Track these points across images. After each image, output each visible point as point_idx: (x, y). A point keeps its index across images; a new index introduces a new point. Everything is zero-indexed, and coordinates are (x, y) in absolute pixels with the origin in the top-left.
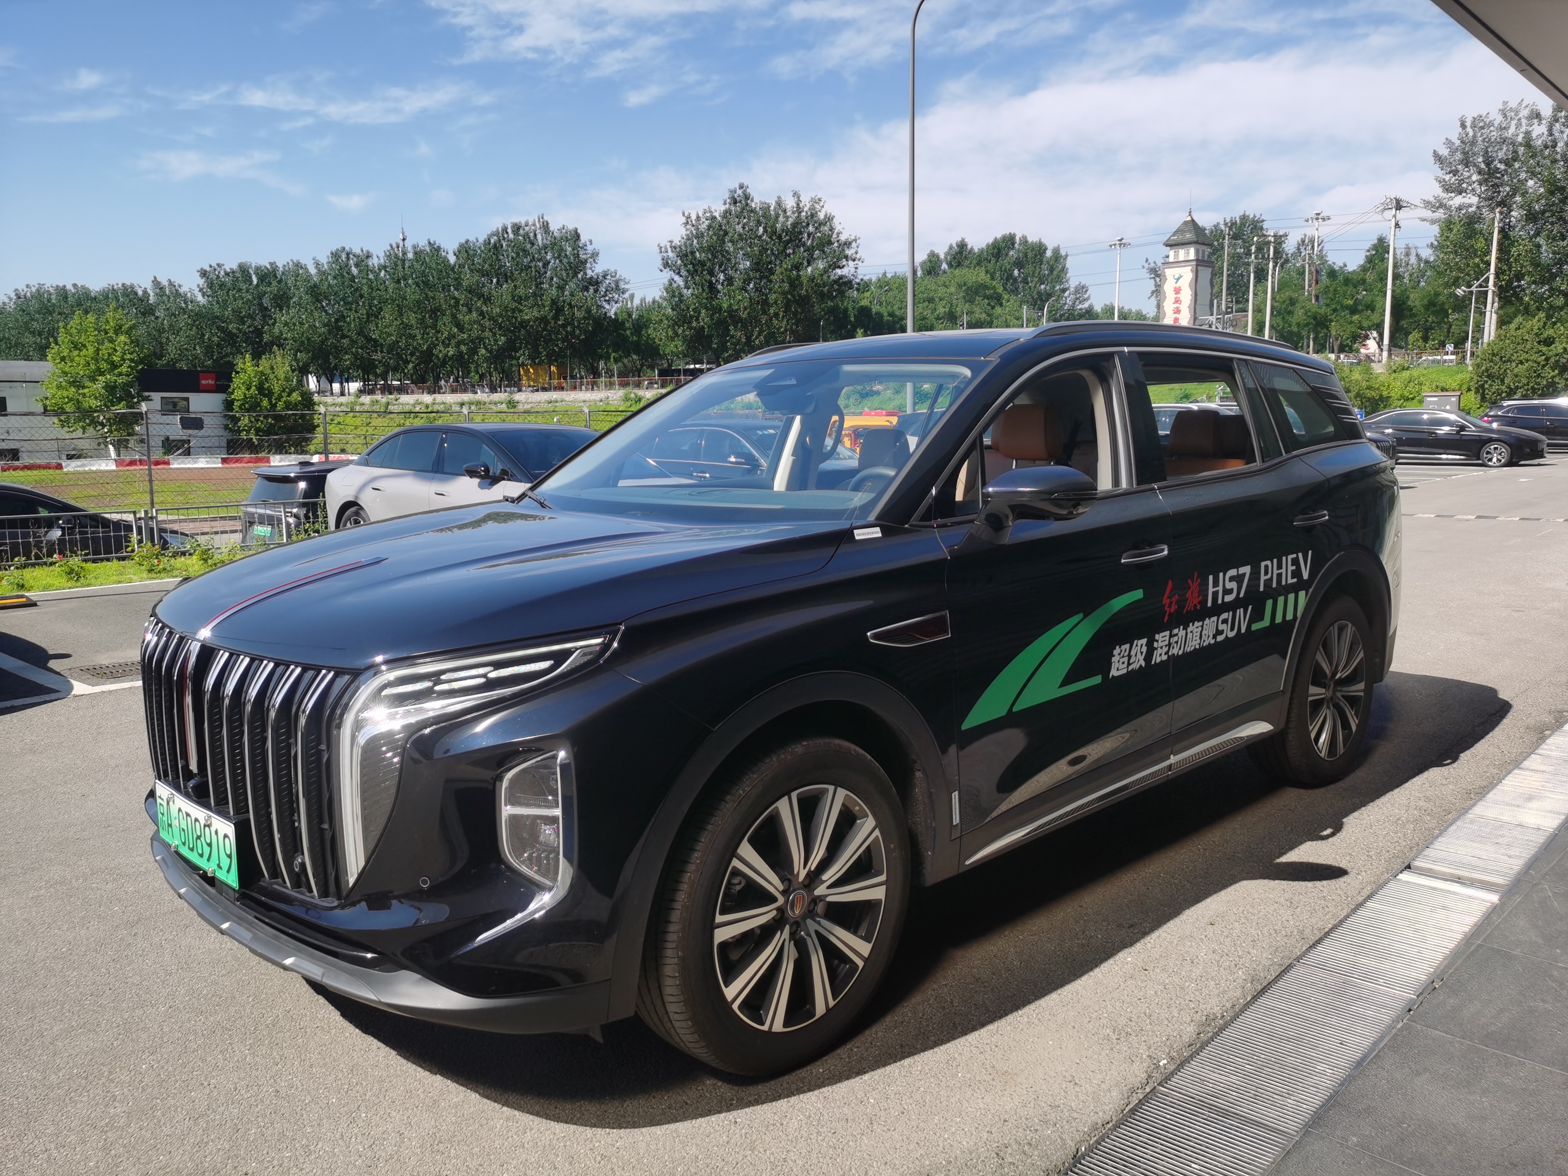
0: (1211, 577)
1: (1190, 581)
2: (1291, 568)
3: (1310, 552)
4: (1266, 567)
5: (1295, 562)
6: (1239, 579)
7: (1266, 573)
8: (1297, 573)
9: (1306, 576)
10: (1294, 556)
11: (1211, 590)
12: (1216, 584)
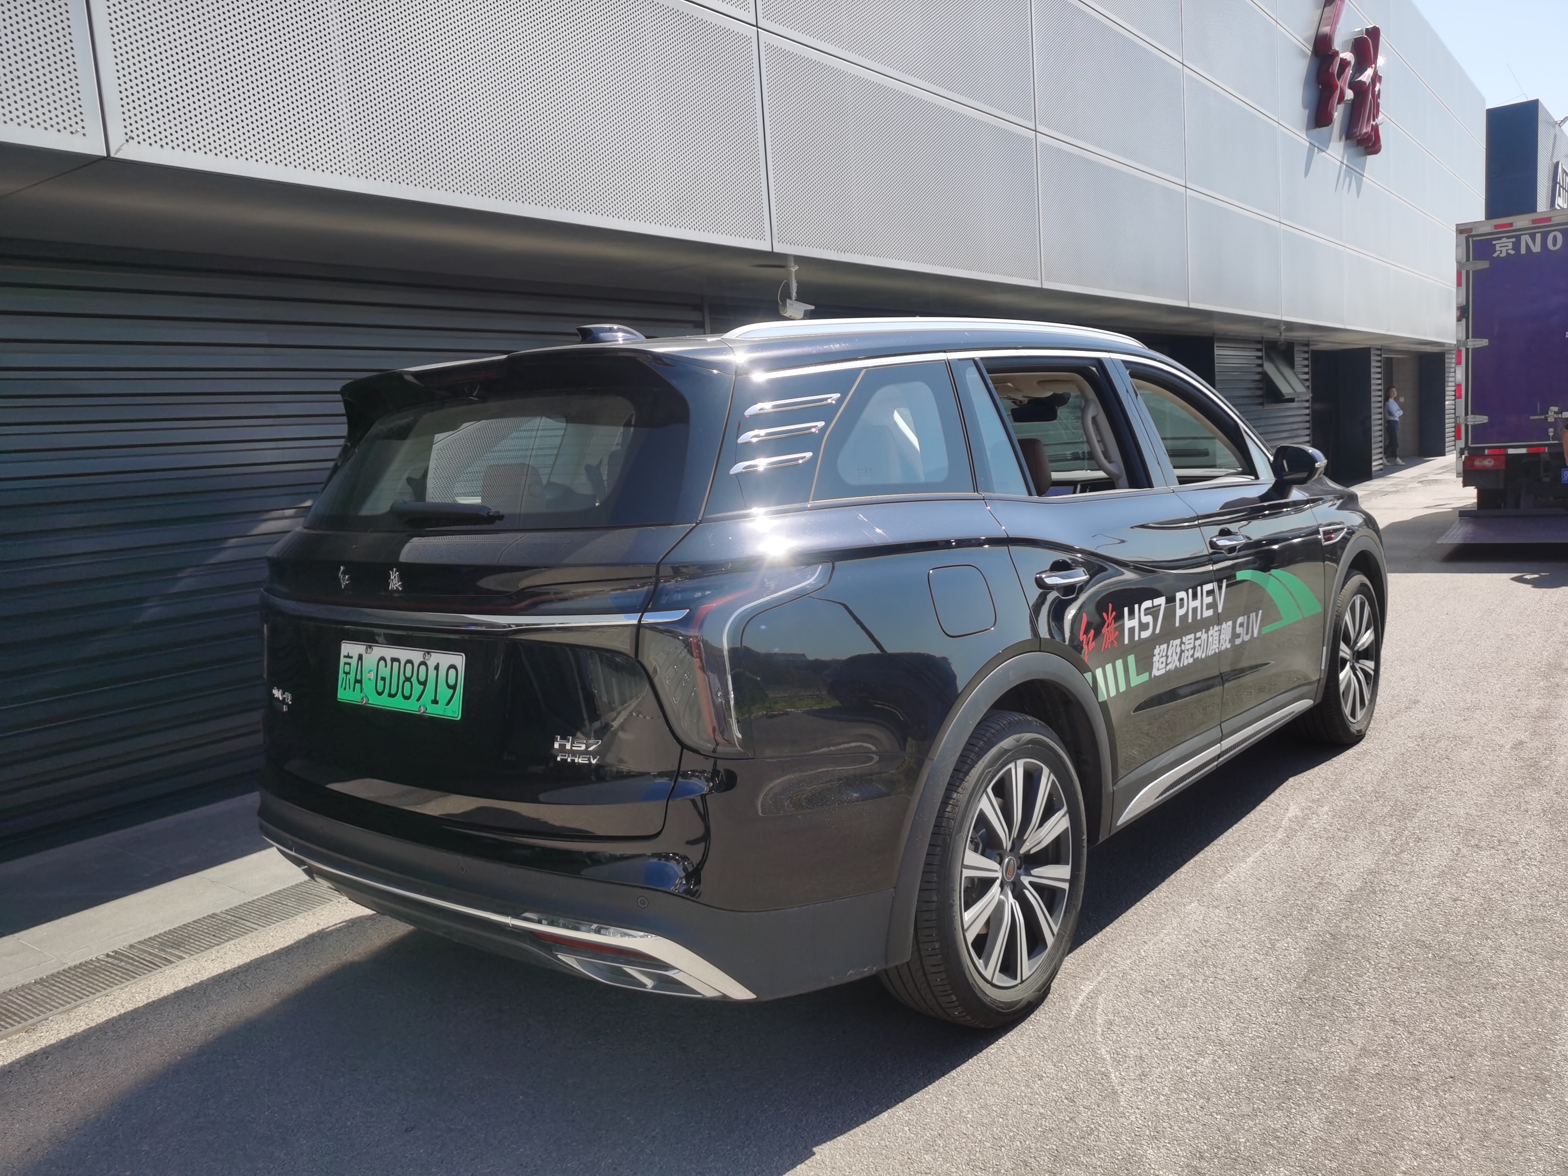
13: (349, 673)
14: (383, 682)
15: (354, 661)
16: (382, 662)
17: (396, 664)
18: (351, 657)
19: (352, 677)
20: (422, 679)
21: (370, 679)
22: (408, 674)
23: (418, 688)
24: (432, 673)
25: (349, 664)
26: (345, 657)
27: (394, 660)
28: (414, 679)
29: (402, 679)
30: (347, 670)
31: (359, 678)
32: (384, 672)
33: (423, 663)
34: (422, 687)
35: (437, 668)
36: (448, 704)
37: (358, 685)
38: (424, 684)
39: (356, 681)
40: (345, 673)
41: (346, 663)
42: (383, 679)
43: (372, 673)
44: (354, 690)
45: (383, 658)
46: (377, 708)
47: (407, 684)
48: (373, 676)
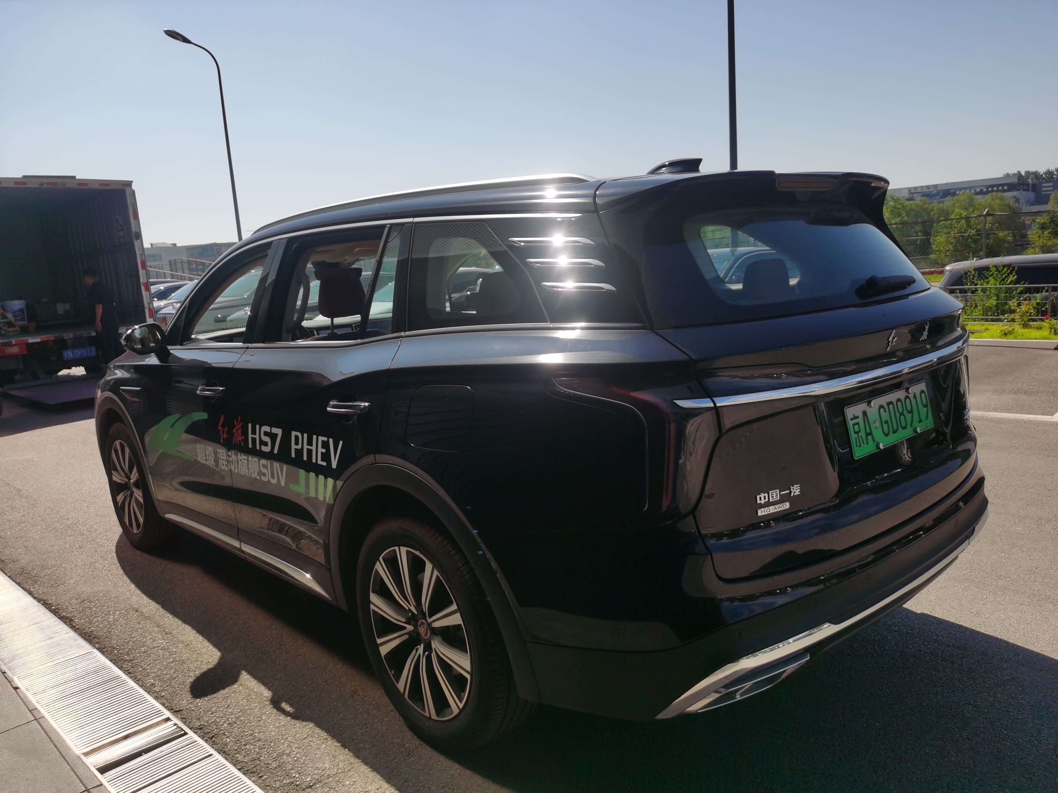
0: (250, 425)
1: (235, 422)
2: (321, 450)
3: (341, 442)
4: (297, 437)
5: (325, 445)
6: (273, 437)
7: (297, 443)
8: (326, 457)
9: (334, 465)
10: (325, 439)
11: (250, 436)
12: (254, 432)
13: (860, 431)
14: (886, 425)
15: (860, 420)
16: (882, 410)
17: (891, 406)
18: (858, 417)
19: (862, 434)
20: (909, 409)
21: (876, 428)
22: (901, 410)
23: (909, 416)
24: (913, 401)
25: (858, 424)
26: (852, 419)
27: (889, 404)
28: (905, 413)
29: (898, 415)
30: (857, 430)
31: (868, 431)
32: (885, 416)
33: (907, 397)
34: (911, 415)
35: (915, 397)
36: (927, 419)
37: (870, 437)
38: (911, 412)
39: (868, 434)
40: (856, 433)
41: (854, 425)
42: (886, 422)
43: (877, 422)
44: (867, 443)
45: (881, 407)
46: (889, 447)
47: (902, 417)
48: (878, 424)
